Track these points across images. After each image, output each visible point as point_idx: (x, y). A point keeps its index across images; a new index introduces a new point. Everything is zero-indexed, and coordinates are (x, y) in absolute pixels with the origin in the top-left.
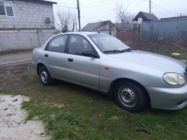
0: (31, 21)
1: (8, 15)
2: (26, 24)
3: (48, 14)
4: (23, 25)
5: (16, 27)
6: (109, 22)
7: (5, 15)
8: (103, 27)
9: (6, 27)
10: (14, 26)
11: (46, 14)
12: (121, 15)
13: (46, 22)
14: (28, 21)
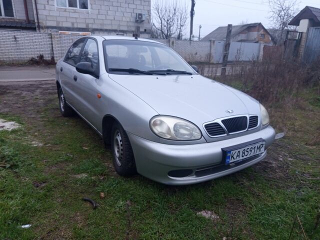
0: (113, 19)
1: (80, 8)
2: (105, 23)
3: (142, 7)
4: (101, 24)
5: (90, 26)
6: (257, 27)
7: (76, 7)
8: (246, 34)
9: (75, 26)
10: (87, 25)
11: (138, 7)
12: (283, 13)
13: (137, 21)
14: (108, 17)
